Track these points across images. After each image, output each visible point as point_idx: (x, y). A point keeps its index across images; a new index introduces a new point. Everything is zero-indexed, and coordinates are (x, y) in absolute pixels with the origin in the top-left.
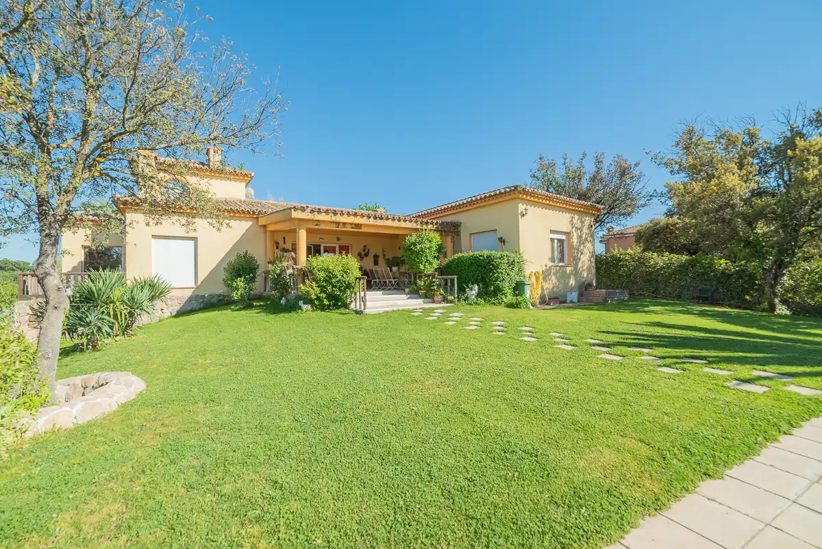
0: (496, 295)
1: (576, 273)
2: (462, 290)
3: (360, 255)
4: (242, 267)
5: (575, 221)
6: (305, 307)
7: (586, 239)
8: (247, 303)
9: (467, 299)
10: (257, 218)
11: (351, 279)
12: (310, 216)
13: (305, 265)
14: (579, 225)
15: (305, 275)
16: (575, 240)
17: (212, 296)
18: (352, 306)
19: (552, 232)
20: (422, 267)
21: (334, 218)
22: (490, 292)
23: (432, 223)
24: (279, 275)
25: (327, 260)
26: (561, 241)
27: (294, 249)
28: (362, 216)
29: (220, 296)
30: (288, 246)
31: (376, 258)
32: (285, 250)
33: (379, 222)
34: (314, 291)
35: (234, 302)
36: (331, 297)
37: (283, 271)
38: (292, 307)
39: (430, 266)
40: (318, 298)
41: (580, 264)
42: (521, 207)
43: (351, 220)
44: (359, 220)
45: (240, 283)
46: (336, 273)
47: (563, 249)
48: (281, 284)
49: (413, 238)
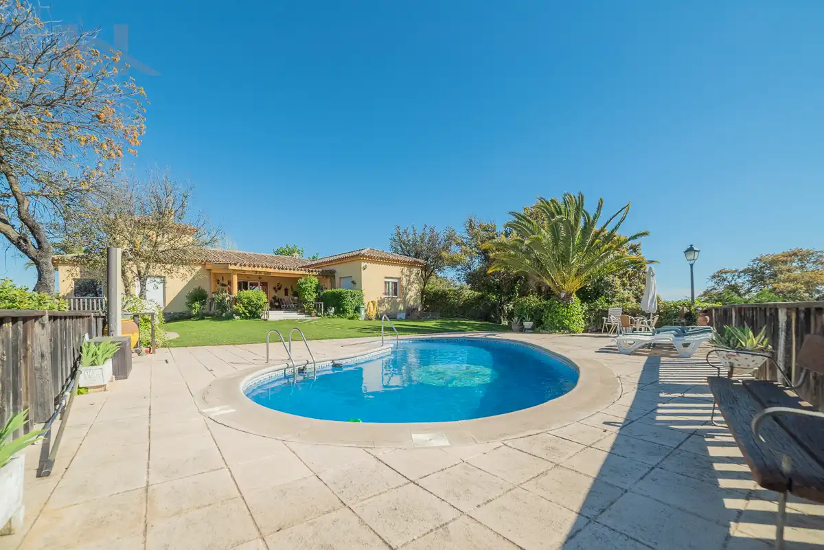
0: (344, 312)
1: (404, 302)
2: (326, 310)
3: (275, 288)
4: (198, 296)
5: (404, 271)
6: (237, 317)
7: (413, 282)
8: (201, 316)
9: (328, 315)
10: (205, 264)
11: (261, 303)
12: (240, 268)
13: (236, 295)
14: (408, 273)
15: (236, 300)
16: (404, 283)
17: (175, 313)
18: (263, 317)
19: (386, 278)
20: (306, 297)
21: (254, 269)
22: (341, 311)
23: (316, 271)
24: (221, 301)
25: (250, 293)
26: (396, 283)
27: (230, 283)
28: (271, 268)
29: (181, 313)
30: (225, 282)
31: (286, 290)
32: (223, 285)
33: (281, 271)
34: (241, 309)
35: (194, 316)
36: (250, 312)
37: (224, 298)
38: (230, 317)
39: (311, 297)
40: (244, 313)
41: (408, 296)
42: (363, 264)
43: (264, 269)
44: (269, 270)
45: (197, 305)
46: (253, 299)
47: (396, 288)
48: (221, 306)
49: (303, 280)
